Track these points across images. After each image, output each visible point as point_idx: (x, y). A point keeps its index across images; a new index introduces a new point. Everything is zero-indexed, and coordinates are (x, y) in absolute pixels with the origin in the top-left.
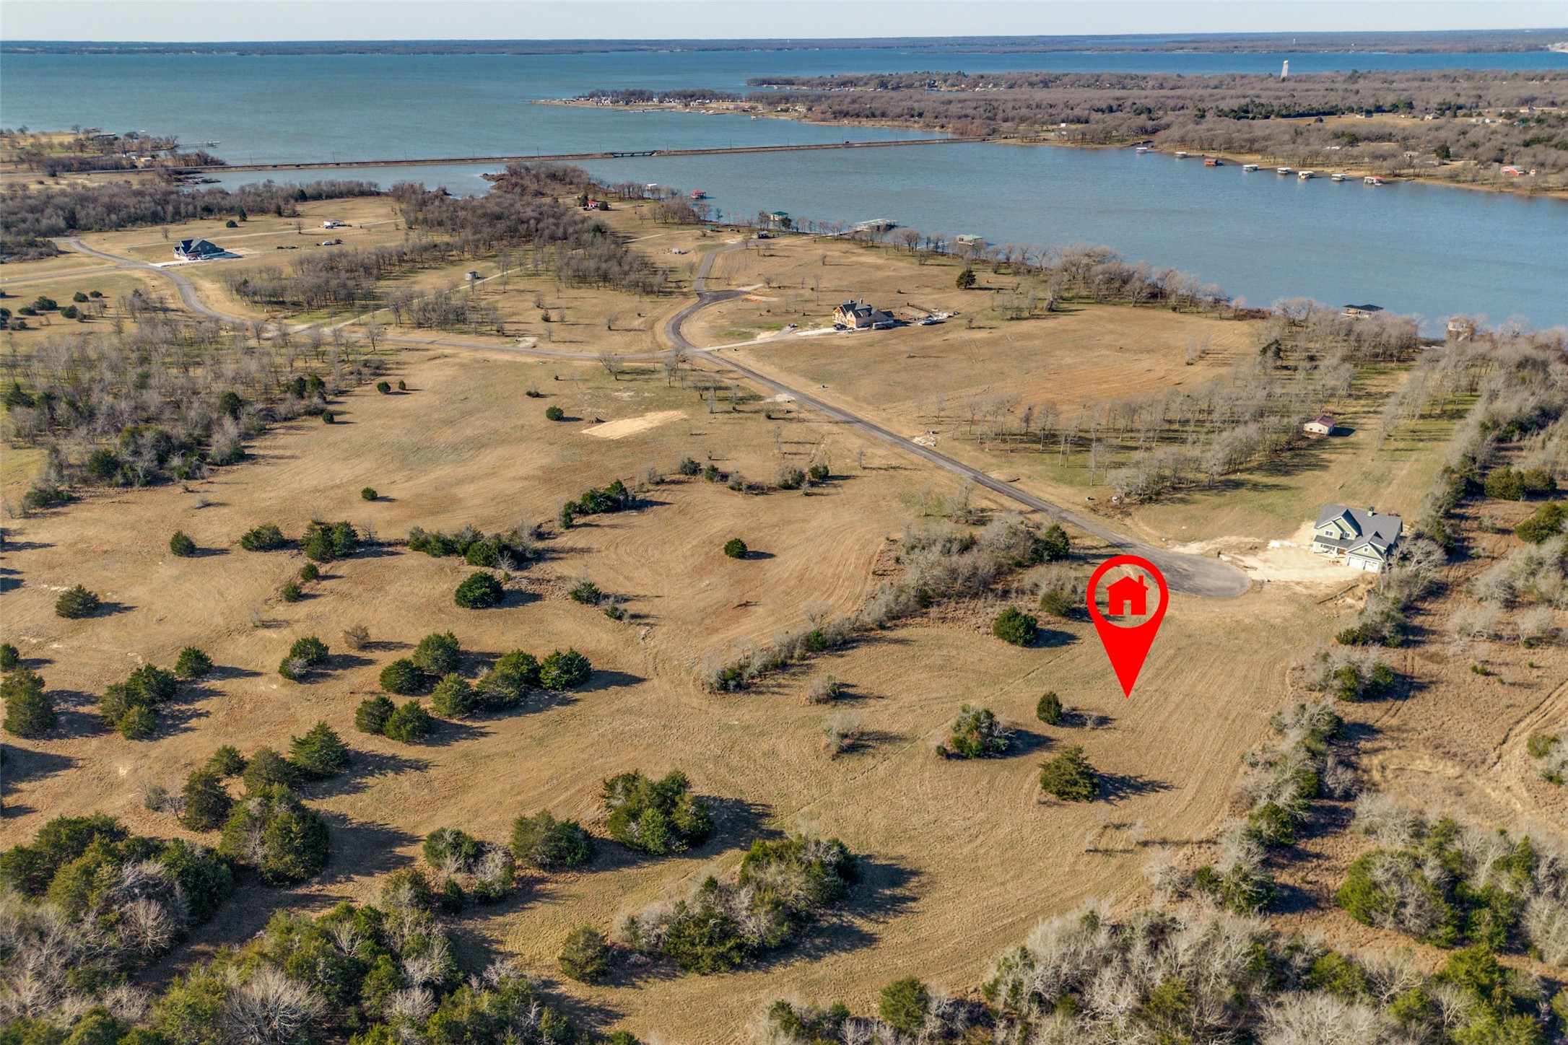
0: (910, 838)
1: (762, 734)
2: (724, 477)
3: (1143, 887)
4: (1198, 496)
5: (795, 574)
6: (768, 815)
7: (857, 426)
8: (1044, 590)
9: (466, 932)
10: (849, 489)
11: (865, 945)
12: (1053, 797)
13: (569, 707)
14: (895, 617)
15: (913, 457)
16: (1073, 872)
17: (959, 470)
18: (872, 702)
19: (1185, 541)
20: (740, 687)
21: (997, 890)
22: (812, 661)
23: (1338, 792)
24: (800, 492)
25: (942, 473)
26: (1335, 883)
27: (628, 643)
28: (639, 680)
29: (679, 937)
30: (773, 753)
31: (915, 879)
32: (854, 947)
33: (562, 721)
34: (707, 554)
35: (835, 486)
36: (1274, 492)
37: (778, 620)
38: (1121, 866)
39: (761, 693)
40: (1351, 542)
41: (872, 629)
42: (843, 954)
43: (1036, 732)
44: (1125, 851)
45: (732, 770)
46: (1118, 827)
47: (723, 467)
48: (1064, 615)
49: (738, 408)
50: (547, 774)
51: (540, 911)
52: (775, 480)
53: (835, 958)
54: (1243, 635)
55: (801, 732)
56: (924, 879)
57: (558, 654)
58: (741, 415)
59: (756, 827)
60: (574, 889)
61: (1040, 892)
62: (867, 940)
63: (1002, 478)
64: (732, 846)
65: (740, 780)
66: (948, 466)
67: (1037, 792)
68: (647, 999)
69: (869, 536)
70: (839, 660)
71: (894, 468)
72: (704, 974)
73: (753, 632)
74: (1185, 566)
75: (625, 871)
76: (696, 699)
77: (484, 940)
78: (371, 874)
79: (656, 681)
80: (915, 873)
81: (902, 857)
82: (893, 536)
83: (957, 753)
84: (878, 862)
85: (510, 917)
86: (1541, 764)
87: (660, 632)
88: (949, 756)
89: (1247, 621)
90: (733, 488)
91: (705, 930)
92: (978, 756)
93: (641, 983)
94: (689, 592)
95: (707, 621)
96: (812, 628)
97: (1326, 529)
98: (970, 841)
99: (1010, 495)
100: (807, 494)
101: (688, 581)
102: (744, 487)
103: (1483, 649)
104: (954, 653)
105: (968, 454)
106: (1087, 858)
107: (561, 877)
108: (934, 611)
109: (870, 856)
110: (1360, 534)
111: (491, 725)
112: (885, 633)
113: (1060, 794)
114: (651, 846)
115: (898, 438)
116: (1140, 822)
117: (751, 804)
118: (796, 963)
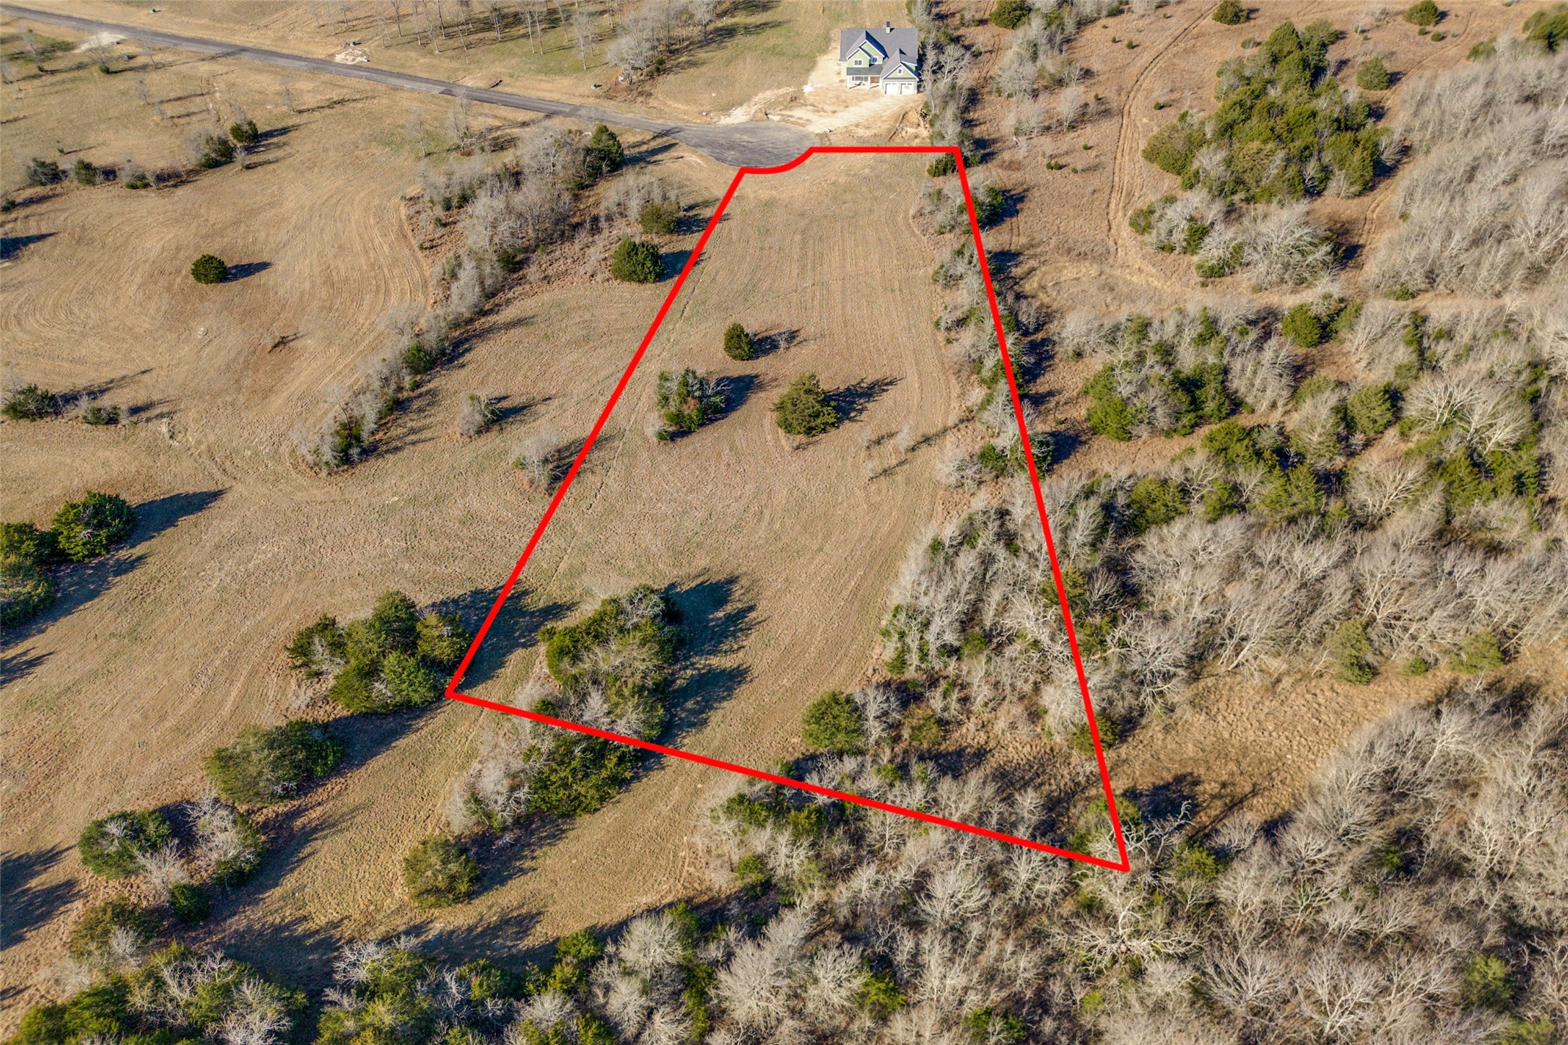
0: (700, 545)
1: (439, 500)
2: (110, 174)
3: (941, 493)
4: (701, 55)
5: (319, 281)
6: (525, 593)
7: (245, 57)
8: (634, 206)
9: (240, 935)
10: (300, 146)
11: (740, 683)
12: (801, 438)
13: (137, 572)
14: (491, 296)
15: (352, 82)
16: (873, 507)
17: (424, 87)
18: (542, 408)
19: (726, 108)
20: (370, 451)
21: (819, 558)
22: (431, 386)
23: (1031, 328)
24: (236, 166)
25: (405, 95)
26: (1079, 412)
27: (153, 449)
28: (215, 495)
29: (546, 787)
30: (470, 518)
31: (736, 587)
32: (730, 690)
33: (142, 596)
34: (168, 289)
35: (278, 146)
36: (768, 32)
37: (344, 351)
38: (908, 480)
39: (397, 449)
40: (880, 68)
41: (471, 321)
42: (725, 704)
43: (736, 375)
44: (901, 464)
45: (437, 560)
46: (878, 442)
47: (99, 158)
48: (671, 232)
49: (47, 66)
50: (182, 673)
51: (326, 852)
52: (187, 158)
53: (721, 712)
54: (848, 196)
55: (486, 478)
56: (744, 582)
57: (74, 506)
58: (58, 77)
59: (523, 613)
60: (351, 799)
61: (859, 541)
62: (736, 677)
63: (481, 84)
64: (510, 651)
65: (456, 567)
66: (408, 85)
67: (786, 442)
68: (551, 876)
69: (376, 202)
70: (463, 372)
71: (341, 102)
72: (596, 810)
73: (324, 375)
74: (745, 138)
75: (402, 743)
76: (321, 491)
77: (278, 929)
78: (20, 939)
79: (239, 488)
80: (732, 580)
81: (706, 570)
82: (412, 191)
83: (679, 431)
84: (685, 588)
85: (290, 882)
86: (1151, 238)
87: (190, 415)
88: (673, 437)
89: (842, 180)
90: (133, 187)
92: (701, 425)
93: (528, 864)
94: (185, 351)
95: (246, 382)
96: (406, 342)
97: (854, 59)
98: (759, 520)
99: (506, 104)
100: (248, 167)
101: (171, 336)
102: (151, 179)
103: (1047, 144)
104: (587, 316)
105: (416, 61)
106: (873, 488)
107: (320, 794)
108: (532, 272)
109: (673, 586)
110: (886, 56)
111: (34, 644)
112: (492, 319)
113: (809, 431)
114: (416, 698)
115: (313, 61)
116: (894, 428)
117: (495, 590)
118: (686, 741)
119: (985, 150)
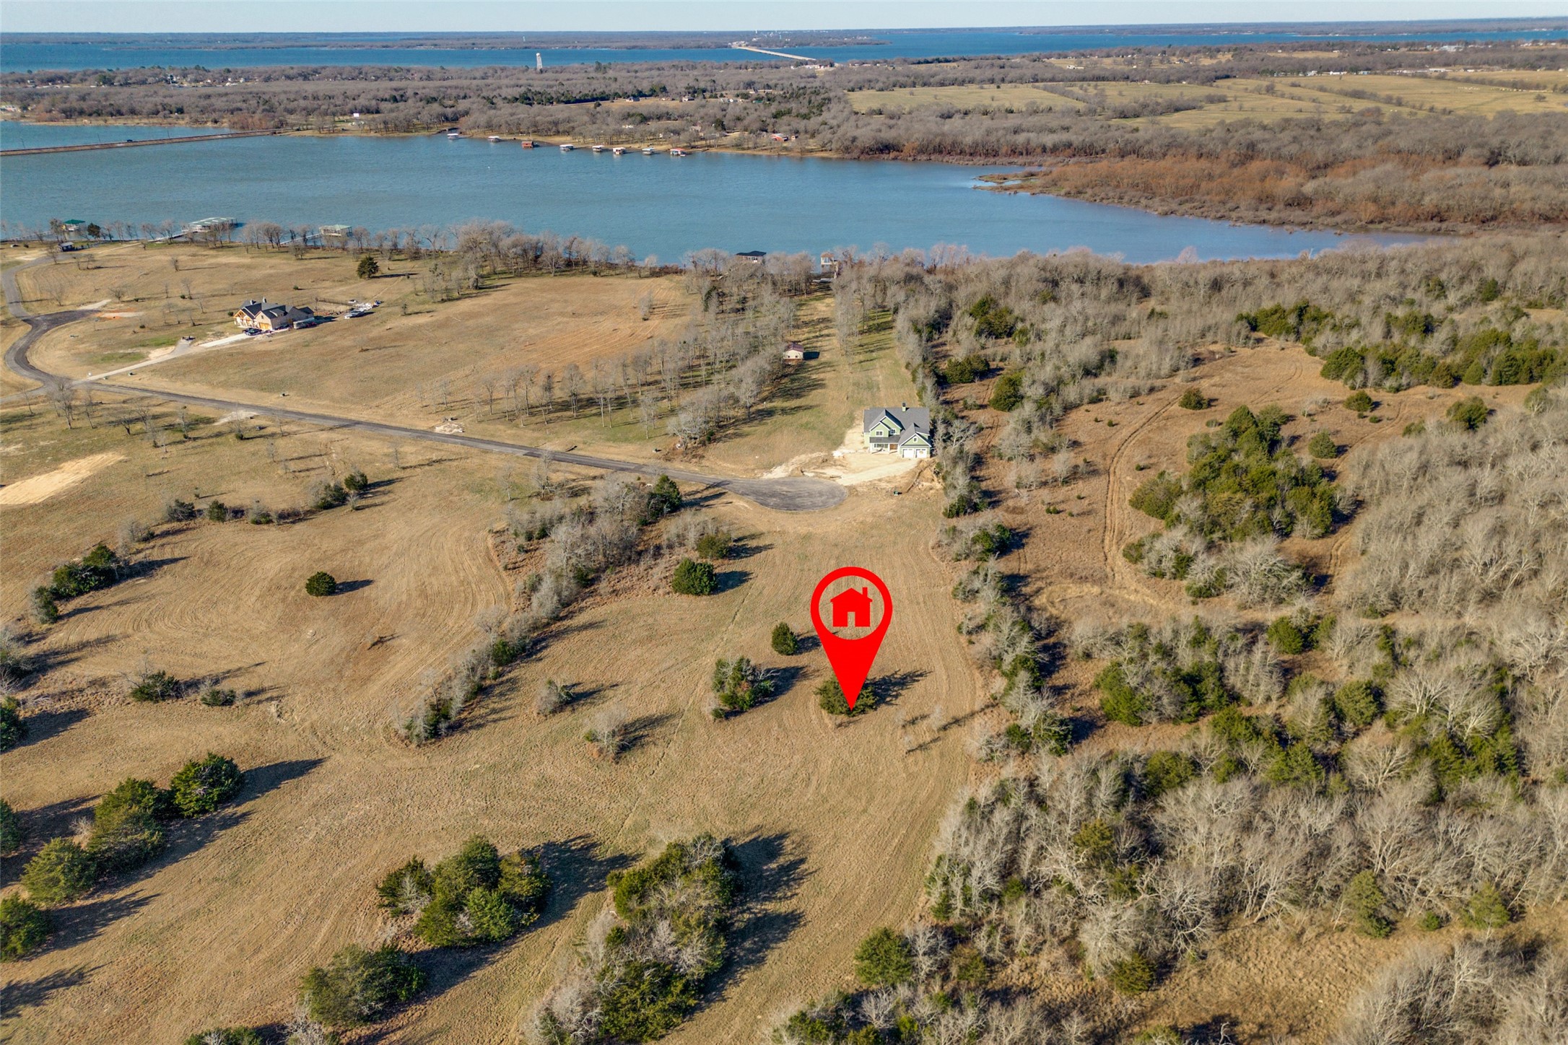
0: (753, 806)
1: (517, 767)
2: (238, 513)
3: (973, 766)
4: (746, 429)
5: (414, 594)
6: (594, 845)
7: (358, 428)
8: (692, 536)
10: (402, 494)
11: (794, 926)
12: (844, 718)
13: (241, 827)
14: (566, 605)
15: (450, 446)
16: (911, 776)
17: (510, 450)
18: (610, 693)
19: (769, 467)
20: (456, 727)
21: (863, 819)
22: (511, 675)
23: (1044, 633)
24: (348, 508)
25: (494, 456)
26: (1094, 702)
27: (262, 726)
28: (315, 763)
29: (617, 1010)
30: (544, 782)
31: (787, 842)
32: (785, 933)
33: (245, 846)
34: (284, 600)
35: (384, 493)
36: (801, 413)
37: (434, 648)
38: (942, 755)
39: (480, 726)
40: (898, 438)
41: (548, 624)
42: (781, 944)
43: (783, 666)
44: (935, 740)
45: (516, 816)
46: (913, 722)
47: (230, 501)
48: (723, 557)
49: (191, 434)
50: (277, 913)
52: (304, 502)
53: (777, 952)
54: (874, 532)
55: (559, 749)
56: (795, 837)
57: (194, 765)
58: (199, 442)
59: (591, 862)
60: (429, 1024)
61: (901, 804)
62: (791, 921)
63: (559, 449)
64: (581, 893)
65: (532, 823)
66: (496, 449)
67: (829, 720)
69: (467, 534)
70: (540, 665)
71: (438, 461)
72: (662, 1037)
73: (416, 667)
74: (785, 488)
75: (479, 973)
76: (410, 759)
79: (337, 757)
80: (782, 836)
81: (759, 828)
82: (499, 526)
83: (732, 710)
84: (741, 842)
86: (1144, 565)
87: (296, 700)
88: (727, 716)
89: (869, 520)
90: (258, 523)
91: (643, 987)
92: (752, 706)
94: (295, 648)
95: (348, 673)
96: (492, 638)
97: (877, 430)
98: (807, 786)
99: (580, 463)
100: (357, 509)
101: (284, 637)
102: (274, 516)
103: (1045, 494)
104: (650, 621)
105: (504, 432)
106: (911, 759)
107: (400, 1019)
108: (603, 586)
110: (903, 428)
111: (143, 887)
112: (567, 623)
113: (850, 712)
114: (495, 932)
115: (417, 431)
116: (926, 711)
117: (566, 842)
118: (745, 976)
119: (992, 499)
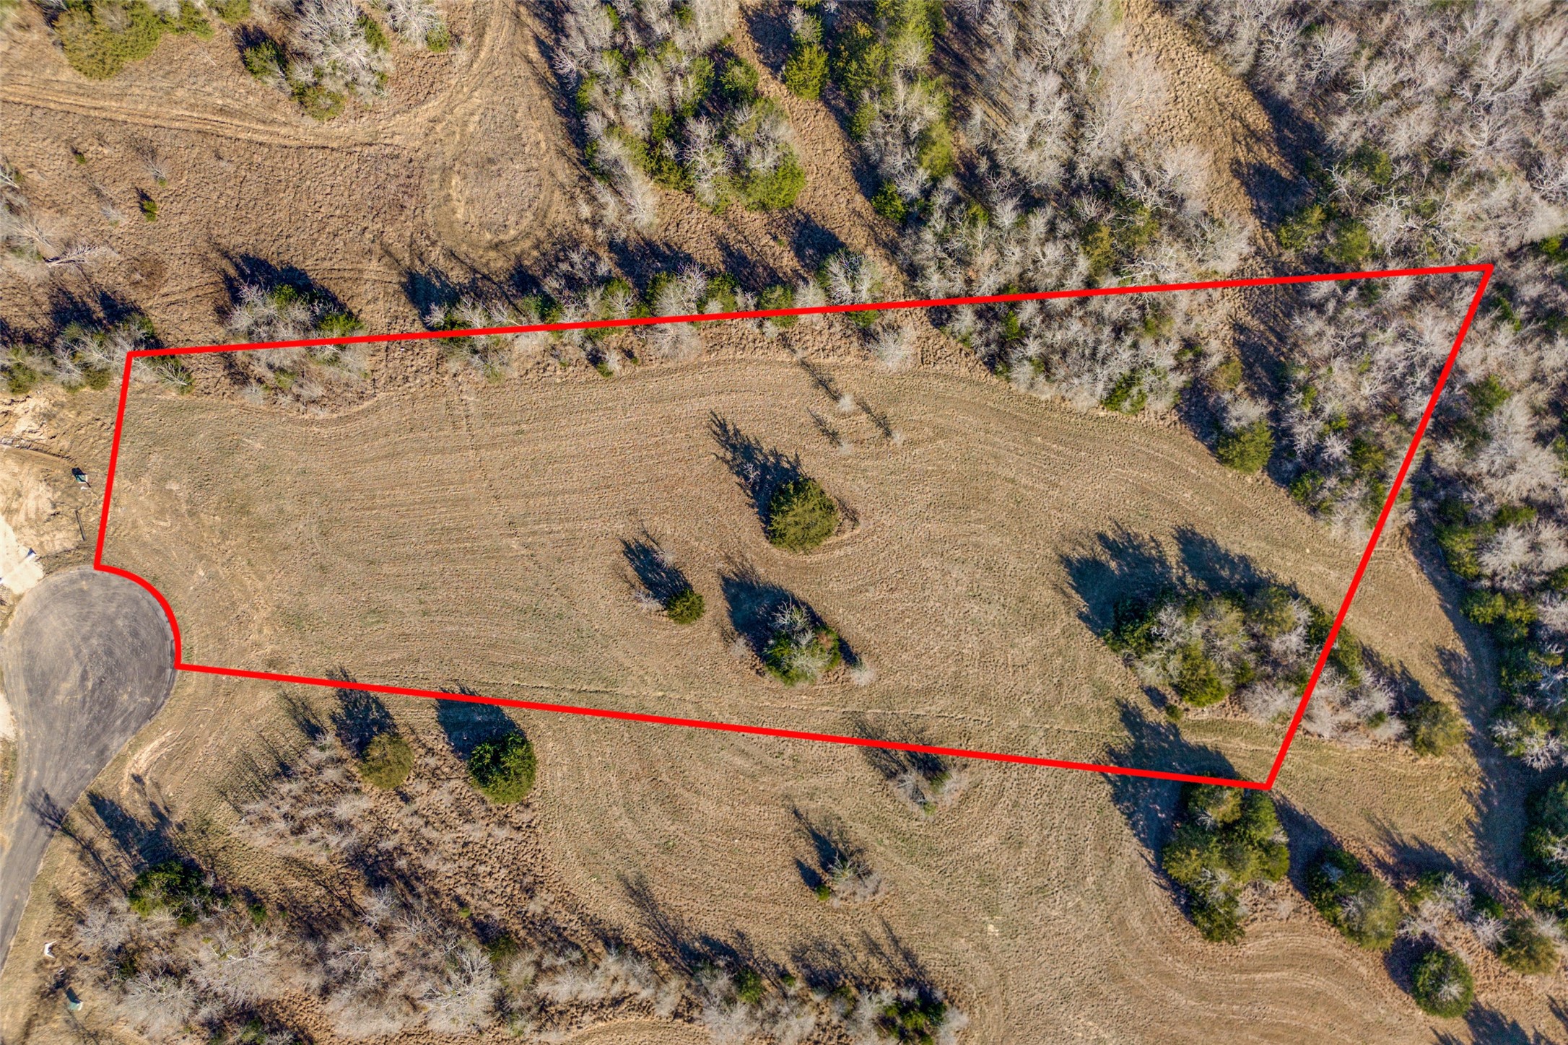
0: (1021, 601)
1: (985, 882)
6: (1110, 753)
9: (1487, 862)
11: (1194, 534)
12: (838, 518)
16: (941, 433)
21: (1024, 481)
22: (782, 960)
26: (754, 219)
30: (1011, 840)
31: (1075, 556)
32: (1203, 542)
38: (893, 401)
42: (1220, 544)
43: (724, 605)
44: (866, 408)
45: (1076, 853)
46: (832, 435)
51: (1409, 829)
53: (1230, 547)
55: (946, 843)
56: (1067, 549)
59: (1138, 747)
62: (1186, 538)
65: (1084, 830)
68: (1405, 649)
77: (1478, 836)
78: (1515, 1025)
80: (1066, 561)
81: (1055, 587)
84: (1082, 603)
85: (1441, 845)
88: (851, 657)
93: (1398, 669)
98: (975, 546)
104: (616, 812)
107: (1361, 855)
109: (1081, 616)
112: (628, 928)
116: (806, 419)
117: (1110, 781)
118: (1265, 570)
